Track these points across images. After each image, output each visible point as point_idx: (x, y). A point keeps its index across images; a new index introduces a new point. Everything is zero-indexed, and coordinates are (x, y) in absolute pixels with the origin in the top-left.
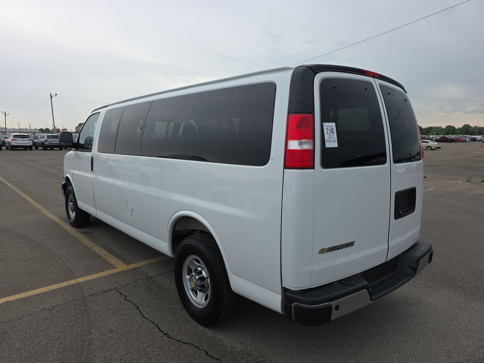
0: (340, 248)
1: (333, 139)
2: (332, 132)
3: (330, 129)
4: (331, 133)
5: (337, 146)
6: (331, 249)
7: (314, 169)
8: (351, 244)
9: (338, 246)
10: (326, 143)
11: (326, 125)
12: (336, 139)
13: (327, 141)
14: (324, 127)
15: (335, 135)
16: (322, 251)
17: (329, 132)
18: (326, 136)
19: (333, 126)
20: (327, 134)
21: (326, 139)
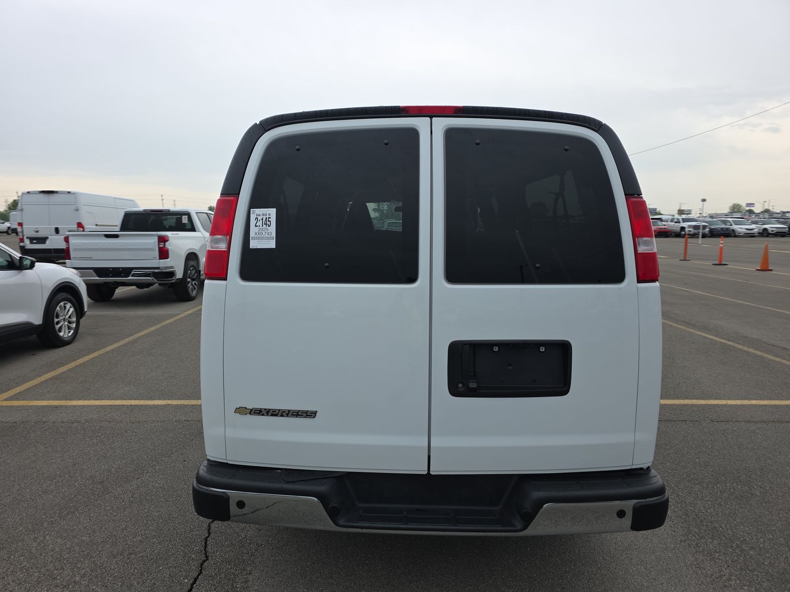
0: (280, 414)
1: (267, 236)
2: (266, 224)
3: (262, 219)
4: (264, 226)
5: (274, 246)
6: (259, 412)
7: (226, 279)
8: (311, 414)
9: (274, 411)
10: (251, 241)
11: (256, 212)
12: (274, 235)
13: (254, 238)
14: (252, 215)
15: (273, 229)
16: (241, 411)
17: (260, 223)
18: (253, 230)
19: (270, 215)
20: (256, 226)
21: (252, 234)
